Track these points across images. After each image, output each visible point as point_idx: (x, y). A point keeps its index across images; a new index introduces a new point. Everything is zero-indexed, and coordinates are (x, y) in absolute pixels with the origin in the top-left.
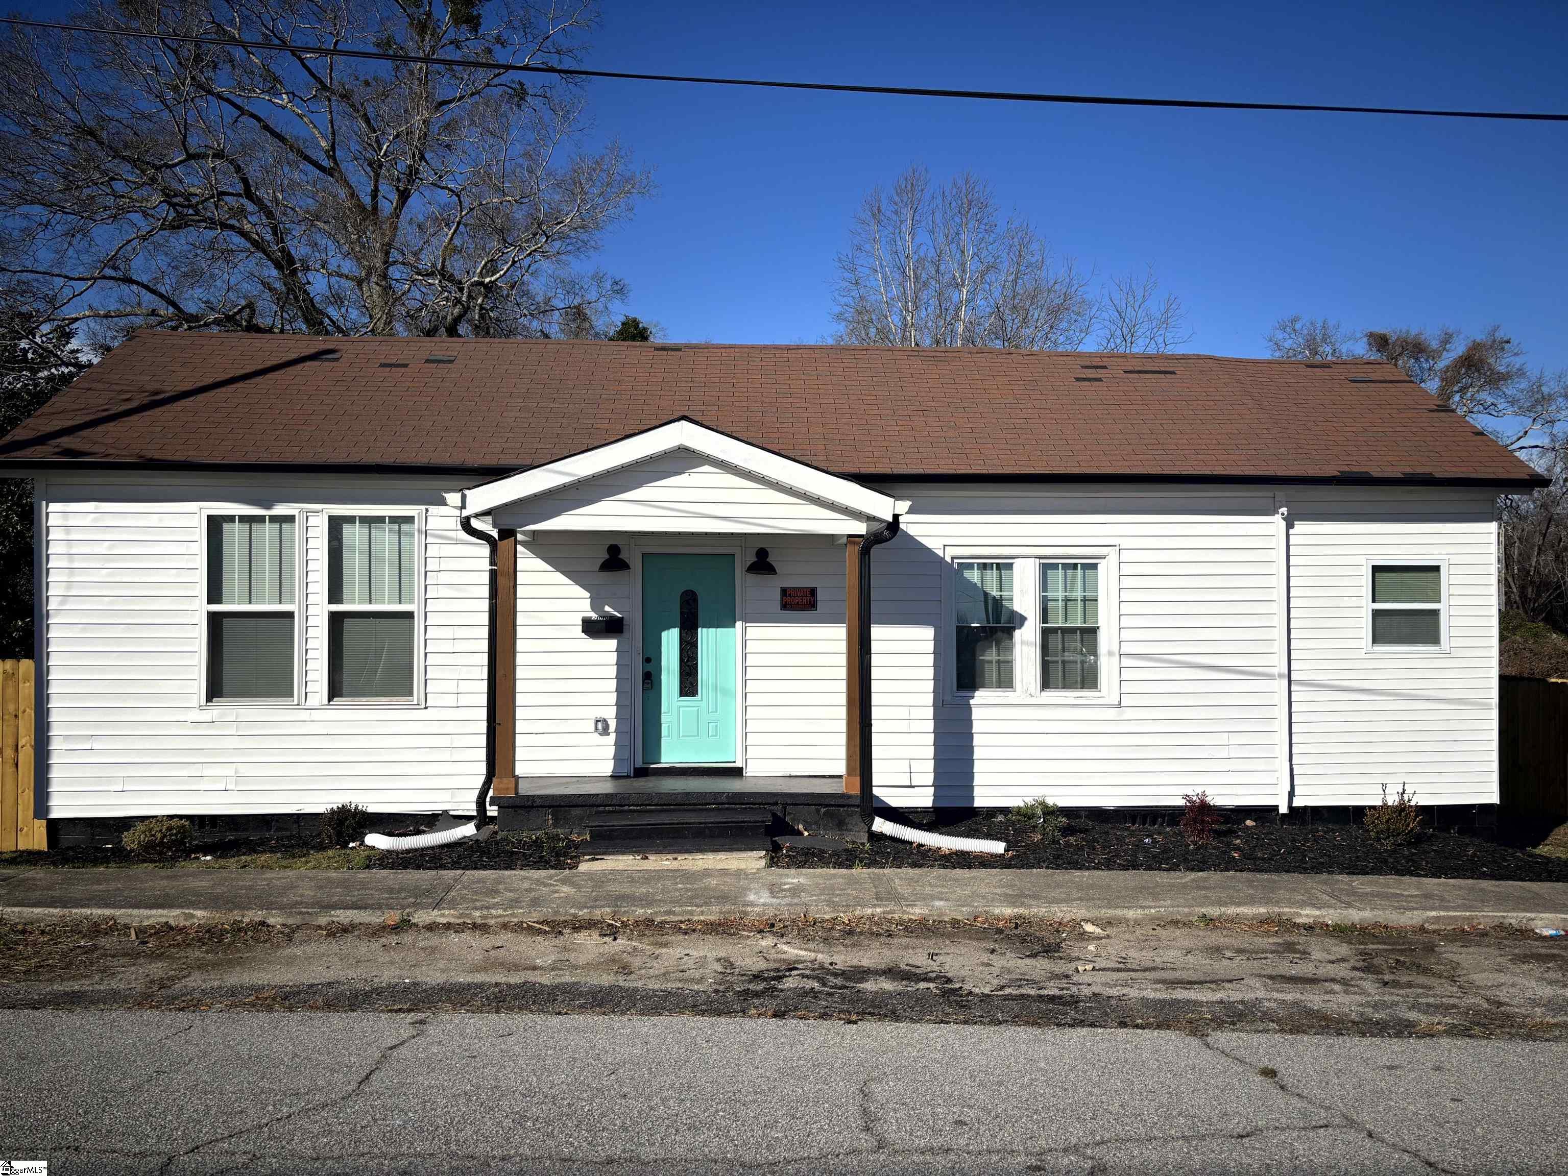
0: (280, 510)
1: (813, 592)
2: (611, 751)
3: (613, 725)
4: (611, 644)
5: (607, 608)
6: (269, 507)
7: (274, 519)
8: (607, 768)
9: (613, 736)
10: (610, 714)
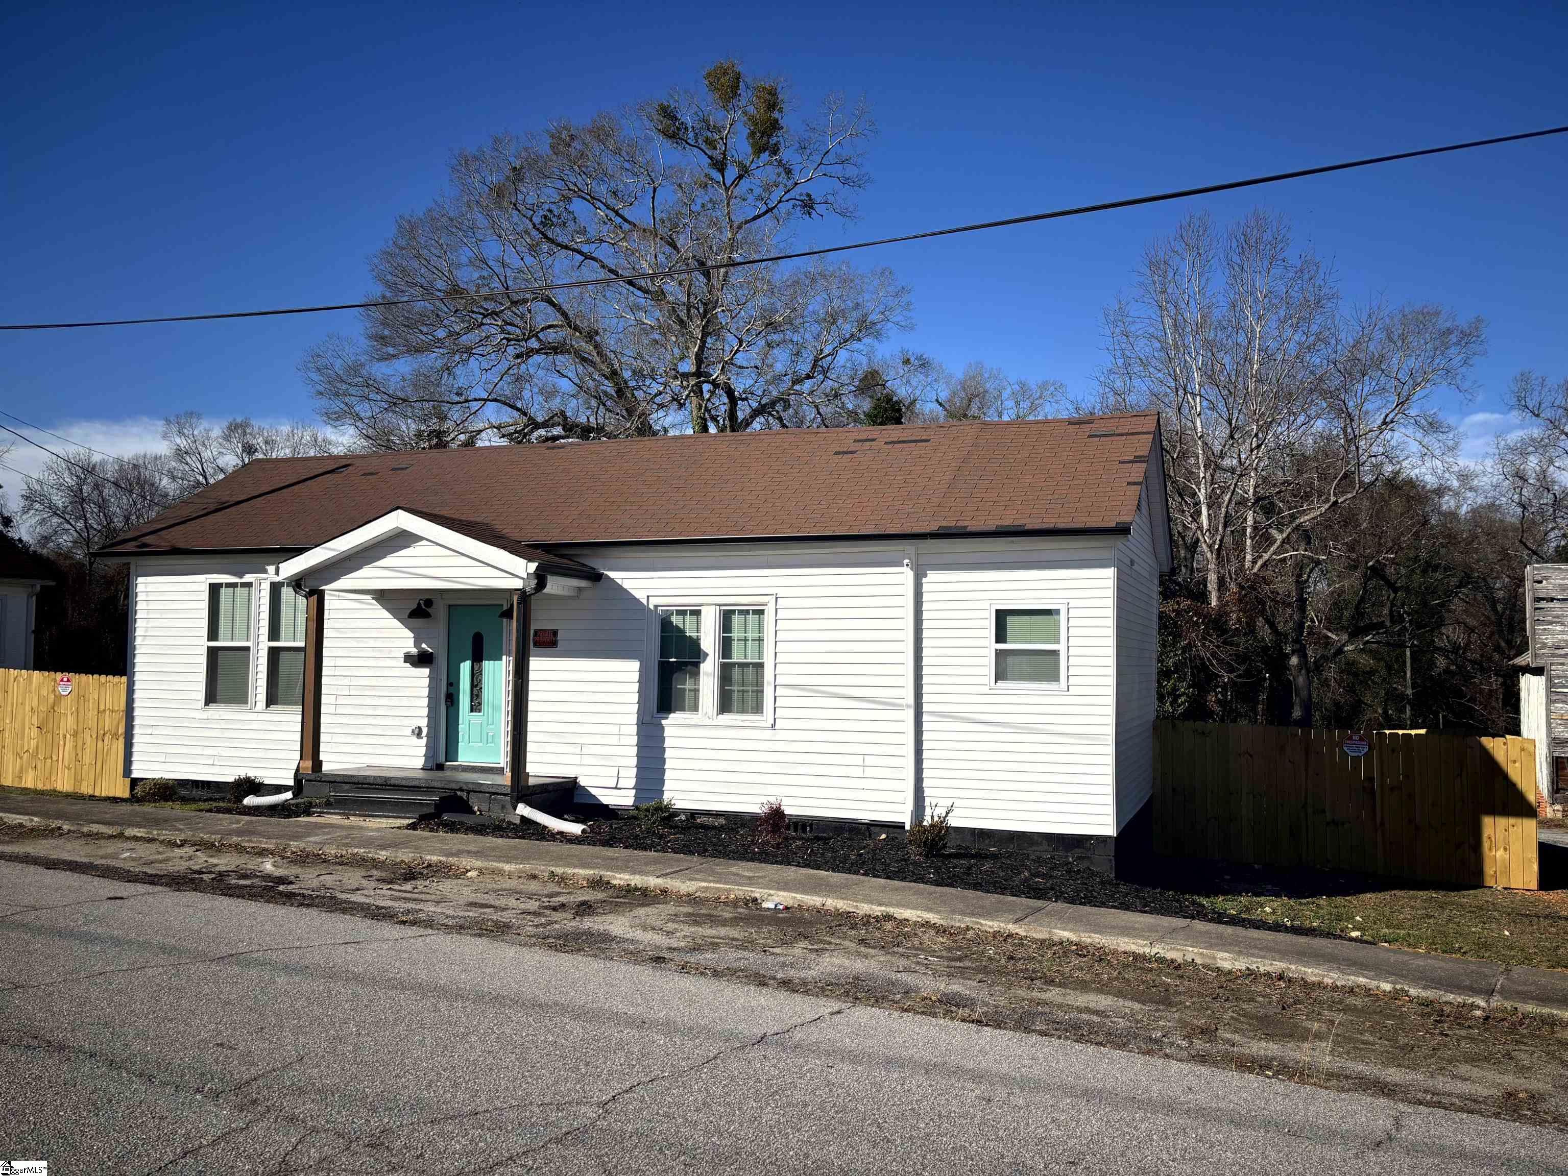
0: (248, 578)
1: (555, 633)
2: (423, 750)
3: (425, 731)
4: (426, 671)
5: (424, 646)
6: (241, 577)
7: (244, 585)
8: (419, 762)
9: (424, 741)
10: (423, 723)
